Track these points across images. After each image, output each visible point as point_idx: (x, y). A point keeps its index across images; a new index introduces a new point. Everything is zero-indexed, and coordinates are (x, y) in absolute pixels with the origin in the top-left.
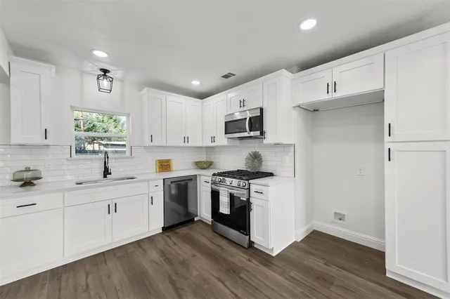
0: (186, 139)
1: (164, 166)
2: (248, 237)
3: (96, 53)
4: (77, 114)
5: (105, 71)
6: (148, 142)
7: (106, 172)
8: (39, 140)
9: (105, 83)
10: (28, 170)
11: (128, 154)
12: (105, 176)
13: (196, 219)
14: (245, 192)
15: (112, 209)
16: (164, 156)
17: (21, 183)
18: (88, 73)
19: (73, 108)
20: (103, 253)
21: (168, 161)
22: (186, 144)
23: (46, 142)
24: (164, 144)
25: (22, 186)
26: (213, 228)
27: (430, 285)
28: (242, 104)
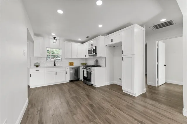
0: (78, 56)
1: (71, 64)
2: (90, 83)
3: (52, 34)
4: (48, 49)
5: (55, 38)
6: (66, 57)
7: (55, 65)
8: (39, 56)
9: (55, 41)
10: (37, 63)
11: (61, 60)
12: (55, 66)
13: (80, 80)
14: (90, 70)
15: (56, 74)
16: (71, 61)
17: (36, 66)
18: (51, 38)
19: (47, 48)
20: (54, 85)
21: (73, 63)
22: (77, 58)
23: (41, 56)
24: (71, 57)
25: (36, 67)
26: (83, 81)
27: (129, 91)
28: (92, 45)
